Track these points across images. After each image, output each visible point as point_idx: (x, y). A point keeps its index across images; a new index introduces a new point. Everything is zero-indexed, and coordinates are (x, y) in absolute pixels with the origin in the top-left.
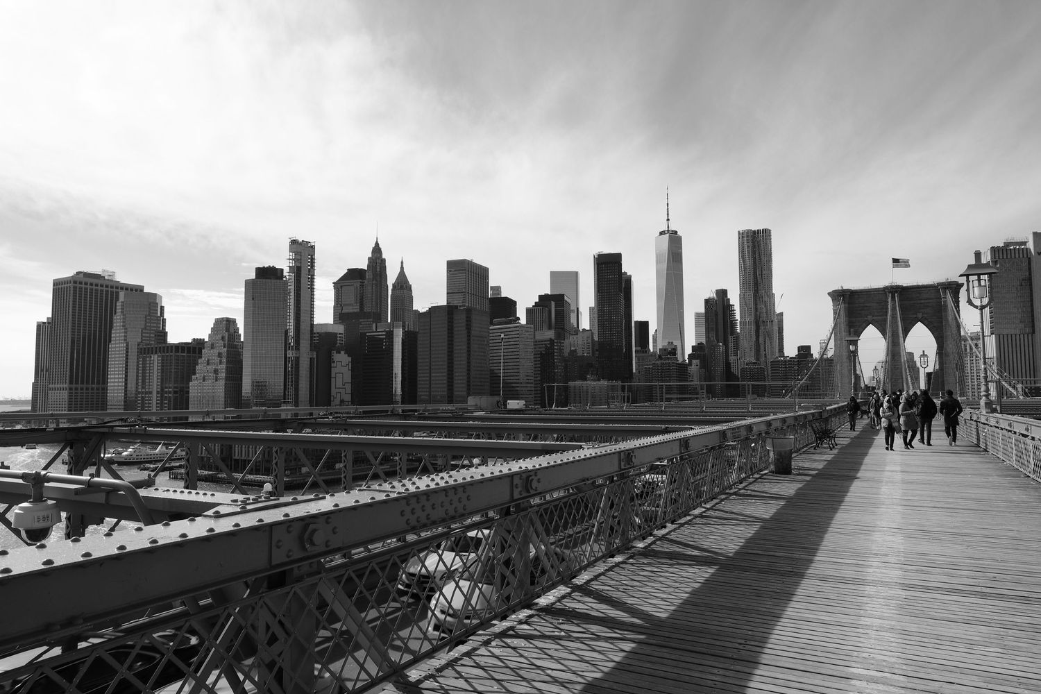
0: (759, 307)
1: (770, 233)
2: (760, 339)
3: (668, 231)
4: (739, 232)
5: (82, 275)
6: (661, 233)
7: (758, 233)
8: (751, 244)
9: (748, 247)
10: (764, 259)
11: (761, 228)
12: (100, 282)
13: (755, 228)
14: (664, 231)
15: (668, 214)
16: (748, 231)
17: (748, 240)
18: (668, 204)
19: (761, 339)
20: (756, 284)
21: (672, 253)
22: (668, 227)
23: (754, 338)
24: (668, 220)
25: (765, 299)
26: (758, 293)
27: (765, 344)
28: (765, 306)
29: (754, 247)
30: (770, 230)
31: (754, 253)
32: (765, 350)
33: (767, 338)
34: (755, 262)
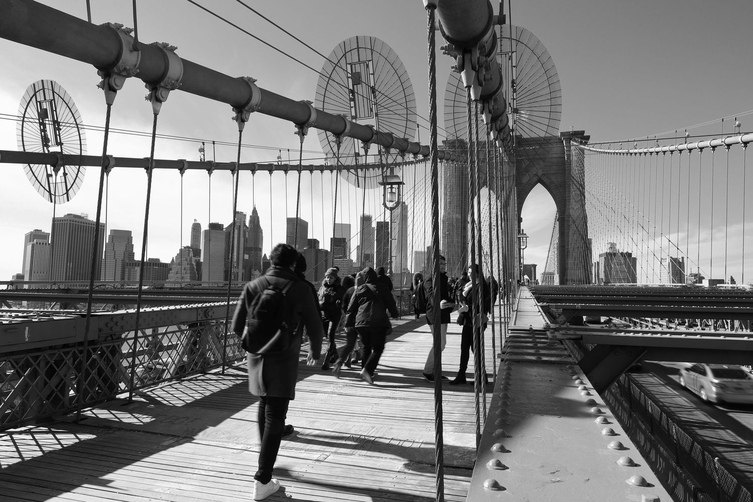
5: (72, 216)
12: (80, 220)
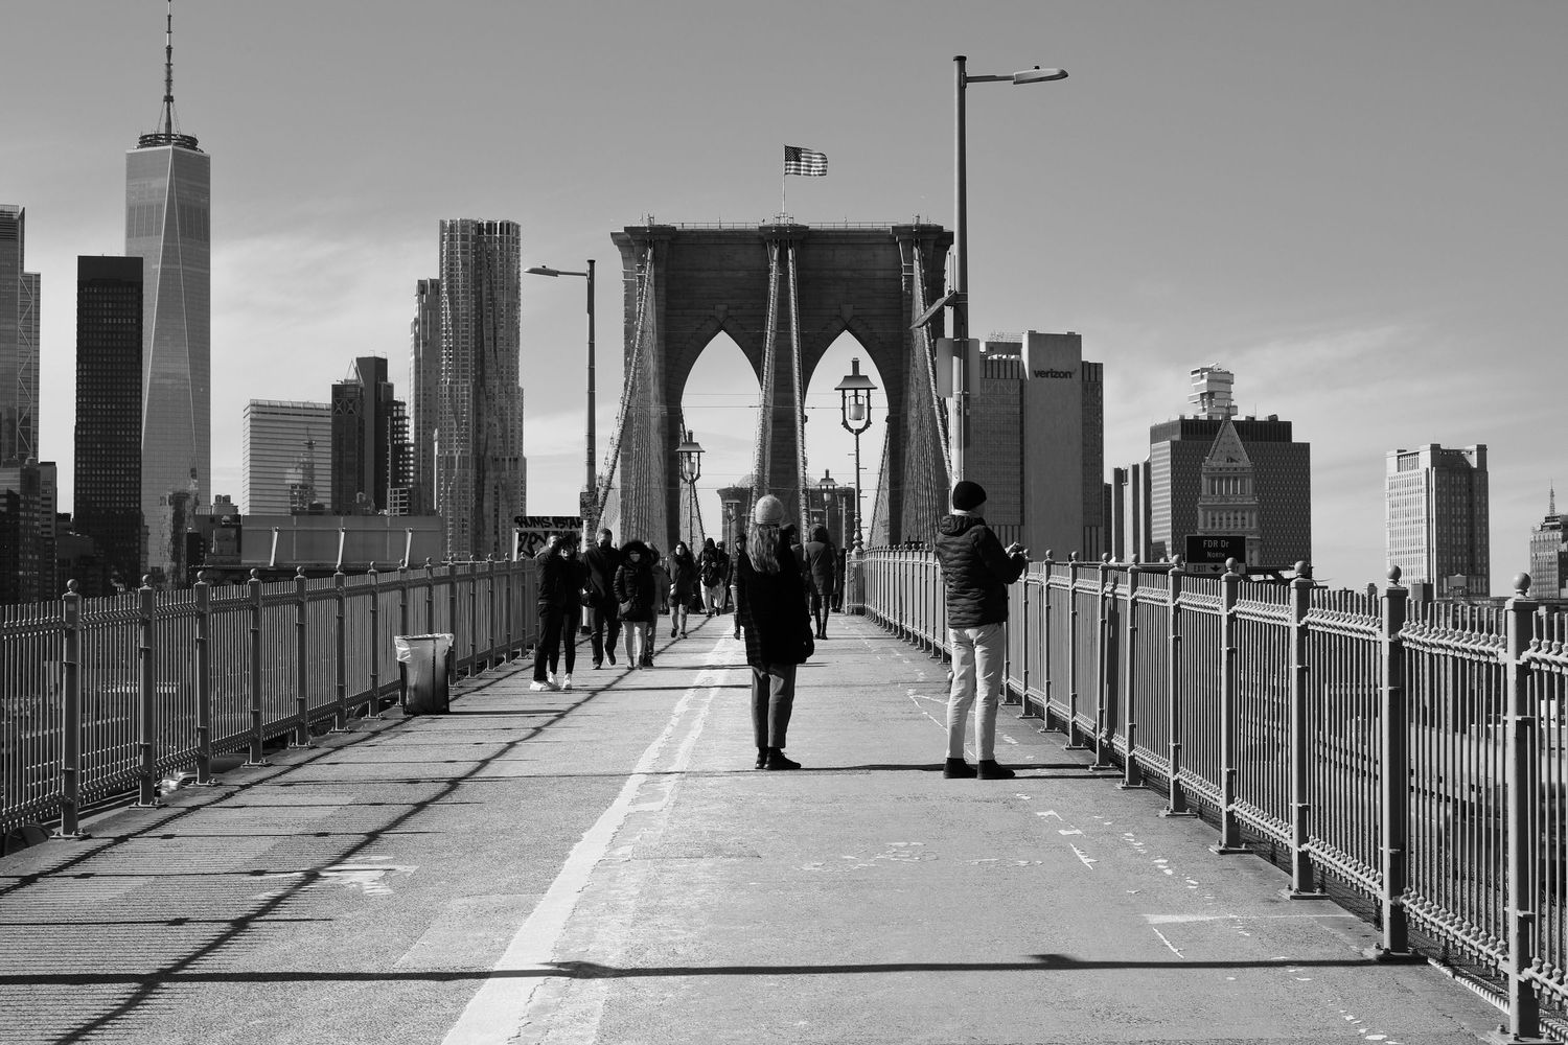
0: (485, 420)
1: (518, 233)
2: (486, 505)
3: (169, 137)
4: (443, 223)
6: (145, 141)
7: (489, 232)
8: (471, 258)
9: (465, 264)
10: (503, 300)
11: (498, 218)
13: (484, 218)
14: (156, 136)
15: (169, 81)
16: (465, 224)
17: (463, 247)
18: (169, 49)
19: (488, 505)
20: (480, 361)
21: (182, 207)
22: (169, 124)
23: (472, 501)
24: (169, 99)
25: (501, 401)
26: (483, 385)
27: (496, 516)
28: (501, 420)
29: (478, 264)
30: (518, 226)
31: (478, 282)
32: (496, 533)
33: (502, 503)
34: (479, 305)
